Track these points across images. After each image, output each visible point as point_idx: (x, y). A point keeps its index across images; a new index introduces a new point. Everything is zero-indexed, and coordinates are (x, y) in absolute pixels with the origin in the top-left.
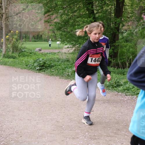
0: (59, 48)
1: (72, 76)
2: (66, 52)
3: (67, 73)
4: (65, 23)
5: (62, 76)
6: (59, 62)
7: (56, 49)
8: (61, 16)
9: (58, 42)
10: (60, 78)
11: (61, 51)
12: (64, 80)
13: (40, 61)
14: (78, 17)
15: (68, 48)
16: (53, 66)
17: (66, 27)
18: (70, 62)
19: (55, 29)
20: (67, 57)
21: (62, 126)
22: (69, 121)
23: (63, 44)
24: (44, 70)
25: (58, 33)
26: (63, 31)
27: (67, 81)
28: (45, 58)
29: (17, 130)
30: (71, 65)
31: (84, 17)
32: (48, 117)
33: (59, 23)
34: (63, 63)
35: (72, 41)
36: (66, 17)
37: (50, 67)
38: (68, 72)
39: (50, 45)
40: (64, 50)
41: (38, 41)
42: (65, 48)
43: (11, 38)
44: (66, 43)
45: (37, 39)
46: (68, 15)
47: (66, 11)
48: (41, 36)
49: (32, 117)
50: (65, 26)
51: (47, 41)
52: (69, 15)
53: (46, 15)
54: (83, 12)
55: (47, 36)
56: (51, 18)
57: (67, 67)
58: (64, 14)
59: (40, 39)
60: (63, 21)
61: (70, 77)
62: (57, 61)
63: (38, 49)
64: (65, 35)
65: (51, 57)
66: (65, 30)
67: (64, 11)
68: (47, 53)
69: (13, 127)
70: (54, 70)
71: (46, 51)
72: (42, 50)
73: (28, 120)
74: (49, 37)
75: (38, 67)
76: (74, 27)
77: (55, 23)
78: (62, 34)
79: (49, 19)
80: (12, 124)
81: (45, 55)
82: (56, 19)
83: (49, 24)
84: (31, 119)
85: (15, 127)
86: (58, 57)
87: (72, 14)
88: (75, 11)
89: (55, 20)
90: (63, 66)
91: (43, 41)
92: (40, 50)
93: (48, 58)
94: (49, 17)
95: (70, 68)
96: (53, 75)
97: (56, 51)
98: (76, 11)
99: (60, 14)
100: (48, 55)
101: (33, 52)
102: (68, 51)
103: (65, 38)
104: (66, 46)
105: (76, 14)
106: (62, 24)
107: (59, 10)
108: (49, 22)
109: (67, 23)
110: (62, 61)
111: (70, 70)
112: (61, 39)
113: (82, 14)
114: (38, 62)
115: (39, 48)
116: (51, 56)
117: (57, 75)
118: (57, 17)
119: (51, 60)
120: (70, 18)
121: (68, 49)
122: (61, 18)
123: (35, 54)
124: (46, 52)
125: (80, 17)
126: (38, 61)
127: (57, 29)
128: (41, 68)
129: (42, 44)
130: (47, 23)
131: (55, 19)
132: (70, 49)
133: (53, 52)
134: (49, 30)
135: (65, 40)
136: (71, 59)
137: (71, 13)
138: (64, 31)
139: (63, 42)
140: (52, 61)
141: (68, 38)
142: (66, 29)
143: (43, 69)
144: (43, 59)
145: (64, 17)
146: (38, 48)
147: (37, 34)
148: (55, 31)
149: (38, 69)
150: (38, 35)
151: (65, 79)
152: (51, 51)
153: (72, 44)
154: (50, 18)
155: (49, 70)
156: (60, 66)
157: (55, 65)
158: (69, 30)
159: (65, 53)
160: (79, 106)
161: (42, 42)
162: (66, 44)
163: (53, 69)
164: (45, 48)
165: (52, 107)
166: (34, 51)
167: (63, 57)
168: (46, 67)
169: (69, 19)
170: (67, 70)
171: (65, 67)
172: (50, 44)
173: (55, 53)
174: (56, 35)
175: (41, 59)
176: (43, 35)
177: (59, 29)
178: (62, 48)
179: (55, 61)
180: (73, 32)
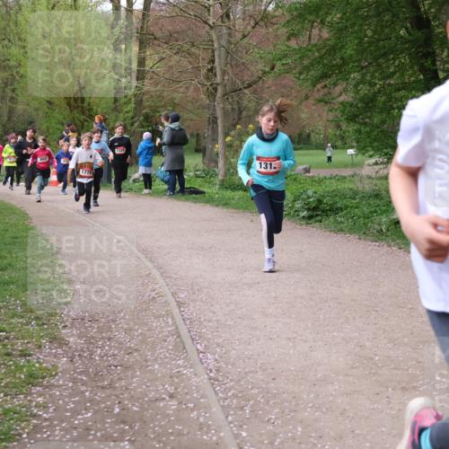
0: (354, 165)
1: (389, 234)
2: (370, 174)
3: (376, 226)
4: (367, 104)
5: (364, 233)
6: (354, 199)
7: (346, 166)
8: (356, 86)
9: (351, 151)
10: (360, 239)
11: (358, 173)
12: (370, 243)
13: (309, 197)
14: (399, 90)
15: (376, 164)
16: (341, 209)
17: (369, 114)
18: (381, 199)
19: (342, 119)
20: (374, 188)
21: (373, 356)
22: (390, 345)
23: (364, 154)
24: (319, 218)
25: (350, 128)
26: (361, 124)
27: (379, 246)
28: (320, 190)
29: (264, 364)
30: (384, 206)
31: (413, 88)
32: (335, 334)
33: (351, 105)
34: (364, 203)
35: (386, 148)
36: (368, 88)
37: (334, 210)
38: (380, 225)
39: (329, 158)
40: (366, 171)
41: (301, 149)
42: (369, 165)
43: (237, 142)
44: (371, 153)
45: (299, 143)
46: (372, 85)
47: (369, 75)
48: (309, 136)
49: (296, 333)
50: (366, 112)
51: (322, 147)
52: (376, 84)
53: (319, 86)
54: (411, 76)
55: (322, 136)
56: (333, 92)
57: (375, 212)
58: (362, 81)
59: (304, 144)
60: (362, 100)
61: (383, 237)
62: (350, 198)
63: (301, 167)
64: (367, 133)
65: (335, 188)
66: (367, 120)
67: (363, 76)
68: (325, 178)
69: (252, 355)
70: (343, 219)
71: (322, 173)
72: (311, 170)
73: (289, 339)
74: (327, 139)
75: (305, 212)
76: (389, 113)
77: (342, 103)
78: (359, 132)
79: (325, 95)
80: (249, 347)
81: (320, 181)
82: (344, 94)
83: (326, 108)
84: (295, 338)
85: (259, 355)
86: (351, 186)
87: (381, 83)
88: (391, 76)
89: (342, 99)
90: (364, 209)
91: (312, 149)
92: (307, 170)
93: (327, 189)
94: (326, 90)
95: (385, 215)
96: (341, 230)
97: (348, 172)
98: (394, 73)
99: (354, 82)
100: (327, 182)
101: (290, 175)
102: (377, 172)
103: (368, 140)
104: (373, 161)
105: (392, 82)
106: (359, 105)
107: (350, 73)
108: (326, 103)
109: (370, 105)
110: (364, 197)
111: (383, 220)
112: (358, 142)
113: (407, 81)
114: (304, 199)
115: (304, 166)
116: (334, 185)
117: (351, 231)
118: (345, 90)
119: (334, 194)
120: (379, 92)
121: (377, 167)
122: (357, 92)
123: (295, 179)
124: (322, 176)
125: (403, 88)
126: (304, 196)
127: (347, 119)
128: (310, 213)
129: (310, 155)
130: (323, 104)
131: (341, 94)
132: (382, 166)
133: (340, 174)
134: (328, 121)
135: (368, 144)
136: (383, 192)
137: (379, 80)
138: (365, 124)
139: (362, 149)
140: (336, 196)
141: (375, 140)
142: (369, 117)
143: (317, 215)
144: (315, 193)
145: (364, 89)
146: (301, 164)
147: (298, 131)
148: (341, 123)
149: (304, 217)
150: (300, 135)
151: (372, 242)
152: (335, 172)
153: (386, 154)
154: (330, 93)
155: (331, 218)
156: (357, 208)
157: (347, 207)
158: (376, 121)
159: (370, 177)
160: (412, 308)
161: (311, 151)
162: (371, 156)
163: (340, 217)
164: (319, 166)
165: (344, 310)
166: (293, 173)
167: (364, 188)
168: (323, 211)
169: (375, 93)
170: (376, 218)
171: (371, 212)
172: (329, 154)
173: (345, 178)
174: (347, 134)
175: (310, 193)
176: (312, 135)
177: (352, 118)
178: (361, 165)
179: (344, 196)
180: (385, 126)
